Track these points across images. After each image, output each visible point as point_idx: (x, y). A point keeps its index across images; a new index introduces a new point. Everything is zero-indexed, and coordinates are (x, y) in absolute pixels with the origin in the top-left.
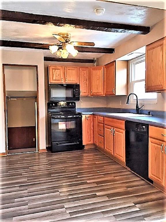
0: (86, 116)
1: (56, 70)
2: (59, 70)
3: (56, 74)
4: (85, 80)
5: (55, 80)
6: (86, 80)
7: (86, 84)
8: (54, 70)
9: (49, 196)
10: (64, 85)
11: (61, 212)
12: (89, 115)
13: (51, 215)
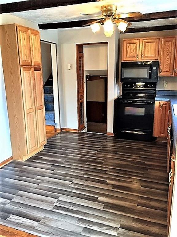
0: (160, 103)
1: (131, 44)
2: (134, 44)
3: (131, 49)
4: (168, 55)
5: (129, 57)
6: (170, 55)
7: (169, 60)
8: (128, 45)
9: (60, 183)
10: (138, 63)
11: (51, 202)
12: (164, 102)
13: (41, 201)
